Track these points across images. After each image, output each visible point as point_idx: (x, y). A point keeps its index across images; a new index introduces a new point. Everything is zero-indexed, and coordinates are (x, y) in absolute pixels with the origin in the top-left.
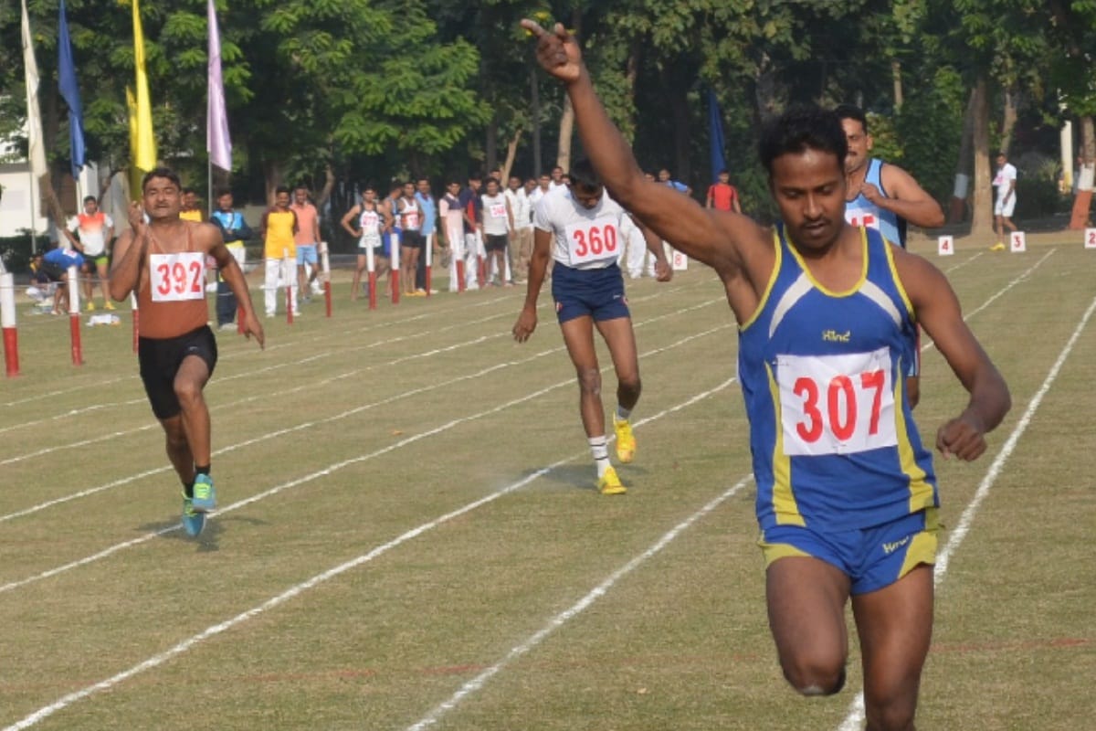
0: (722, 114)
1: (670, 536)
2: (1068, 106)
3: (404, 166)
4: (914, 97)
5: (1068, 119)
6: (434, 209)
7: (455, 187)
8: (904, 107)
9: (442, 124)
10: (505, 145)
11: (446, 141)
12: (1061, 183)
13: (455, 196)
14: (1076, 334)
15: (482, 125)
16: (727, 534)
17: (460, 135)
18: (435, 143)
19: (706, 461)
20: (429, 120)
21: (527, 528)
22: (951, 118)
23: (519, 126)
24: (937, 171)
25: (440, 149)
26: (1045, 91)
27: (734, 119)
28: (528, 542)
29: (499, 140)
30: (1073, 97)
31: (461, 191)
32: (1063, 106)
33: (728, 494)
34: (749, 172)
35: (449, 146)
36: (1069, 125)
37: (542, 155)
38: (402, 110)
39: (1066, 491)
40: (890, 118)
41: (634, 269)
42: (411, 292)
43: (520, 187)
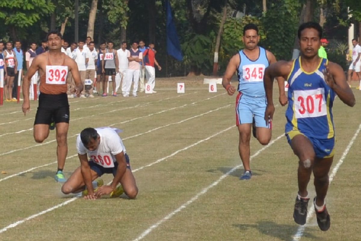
0: (173, 14)
1: (147, 232)
2: (353, 16)
3: (7, 33)
4: (273, 8)
5: (353, 23)
6: (22, 57)
7: (34, 45)
8: (268, 13)
9: (29, 13)
10: (60, 25)
11: (30, 21)
12: (347, 55)
13: (34, 50)
14: (356, 135)
15: (48, 14)
16: (176, 232)
17: (37, 19)
18: (24, 22)
19: (165, 194)
20: (21, 10)
21: (72, 225)
22: (292, 20)
23: (68, 15)
24: (283, 47)
25: (26, 25)
26: (341, 8)
27: (179, 16)
28: (73, 232)
29: (57, 22)
30: (356, 11)
31: (37, 48)
32: (350, 16)
33: (177, 211)
34: (186, 44)
35: (31, 24)
36: (353, 25)
37: (79, 30)
38: (8, 5)
39: (353, 216)
40: (260, 18)
41: (125, 92)
42: (9, 99)
43: (68, 47)
